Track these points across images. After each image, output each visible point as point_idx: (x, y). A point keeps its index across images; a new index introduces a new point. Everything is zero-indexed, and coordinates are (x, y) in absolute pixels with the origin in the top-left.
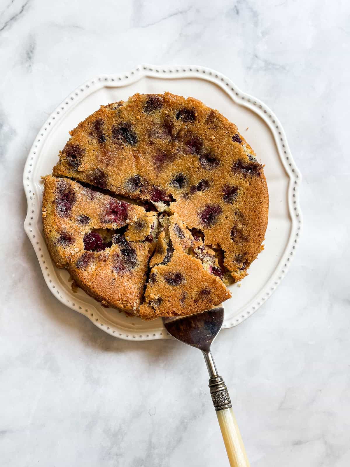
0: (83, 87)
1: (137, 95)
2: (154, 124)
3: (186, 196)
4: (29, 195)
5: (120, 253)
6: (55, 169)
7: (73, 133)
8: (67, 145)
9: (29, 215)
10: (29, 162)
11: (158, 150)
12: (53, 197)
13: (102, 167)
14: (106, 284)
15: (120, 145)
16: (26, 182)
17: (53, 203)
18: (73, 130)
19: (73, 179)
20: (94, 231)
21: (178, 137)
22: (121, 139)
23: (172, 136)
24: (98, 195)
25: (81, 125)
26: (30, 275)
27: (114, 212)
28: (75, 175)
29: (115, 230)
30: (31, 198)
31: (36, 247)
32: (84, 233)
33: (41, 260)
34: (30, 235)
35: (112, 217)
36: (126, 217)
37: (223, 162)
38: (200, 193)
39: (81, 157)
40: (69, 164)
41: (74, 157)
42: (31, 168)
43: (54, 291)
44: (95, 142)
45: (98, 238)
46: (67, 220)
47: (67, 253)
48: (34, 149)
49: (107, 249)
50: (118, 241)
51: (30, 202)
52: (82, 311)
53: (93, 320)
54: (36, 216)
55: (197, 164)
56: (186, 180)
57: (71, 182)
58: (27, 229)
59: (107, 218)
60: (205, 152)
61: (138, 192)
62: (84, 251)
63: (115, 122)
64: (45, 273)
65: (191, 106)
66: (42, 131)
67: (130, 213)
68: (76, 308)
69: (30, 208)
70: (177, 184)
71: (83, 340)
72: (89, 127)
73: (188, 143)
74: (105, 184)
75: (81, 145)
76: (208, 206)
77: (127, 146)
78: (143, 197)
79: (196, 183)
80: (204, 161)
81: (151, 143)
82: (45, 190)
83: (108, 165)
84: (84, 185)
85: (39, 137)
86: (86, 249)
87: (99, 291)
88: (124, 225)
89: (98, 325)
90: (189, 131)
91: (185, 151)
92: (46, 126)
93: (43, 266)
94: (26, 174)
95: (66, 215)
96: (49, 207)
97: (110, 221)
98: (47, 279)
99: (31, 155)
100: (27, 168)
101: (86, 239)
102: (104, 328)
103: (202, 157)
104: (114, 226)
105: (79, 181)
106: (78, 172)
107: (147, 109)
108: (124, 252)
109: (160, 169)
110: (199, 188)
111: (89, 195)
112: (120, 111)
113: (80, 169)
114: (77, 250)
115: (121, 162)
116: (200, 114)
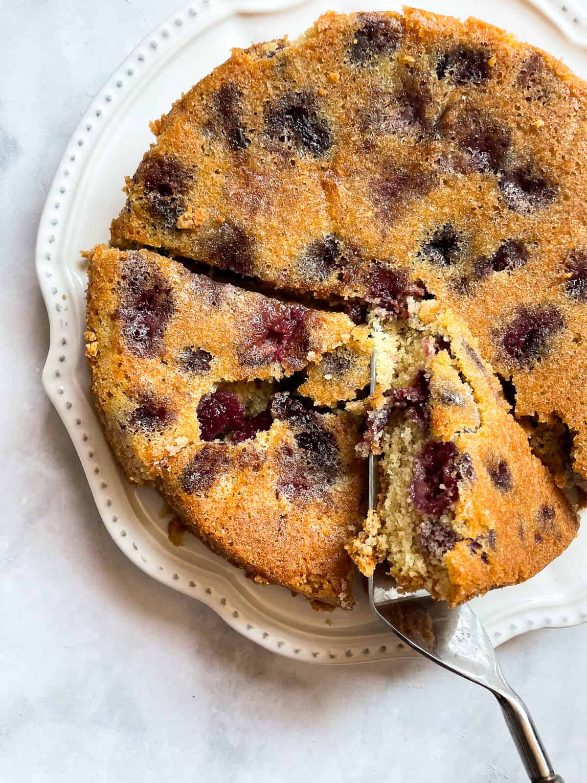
0: (182, 16)
1: (332, 16)
2: (377, 94)
3: (462, 285)
4: (52, 301)
5: (293, 443)
6: (116, 227)
7: (160, 127)
8: (147, 159)
9: (55, 350)
10: (50, 214)
11: (387, 164)
12: (112, 301)
13: (240, 218)
14: (264, 533)
15: (286, 155)
16: (43, 268)
17: (114, 317)
18: (159, 118)
19: (163, 252)
20: (223, 386)
21: (443, 126)
22: (289, 140)
23: (424, 124)
24: (230, 291)
25: (182, 105)
26: (65, 495)
27: (273, 335)
28: (170, 242)
29: (279, 381)
30: (58, 309)
31: (76, 434)
32: (197, 396)
33: (88, 466)
34: (60, 403)
35: (270, 347)
36: (304, 345)
37: (566, 191)
38: (499, 277)
39: (184, 190)
40: (152, 210)
41: (165, 190)
42: (55, 231)
43: (125, 544)
44: (219, 148)
45: (232, 406)
46: (153, 362)
47: (157, 452)
48: (60, 182)
49: (261, 435)
50: (288, 413)
51: (55, 319)
52: (197, 593)
53: (226, 613)
54: (72, 353)
55: (492, 196)
56: (461, 242)
57: (159, 259)
58: (52, 387)
59: (257, 352)
60: (514, 163)
61: (332, 280)
62: (200, 443)
63: (270, 90)
64: (100, 499)
65: (478, 38)
66: (80, 134)
67: (314, 335)
68: (182, 585)
69: (57, 334)
70: (436, 255)
71: (200, 652)
72: (203, 109)
73: (468, 143)
74: (248, 261)
75: (185, 158)
76: (523, 312)
77: (304, 158)
78: (347, 294)
79: (490, 250)
80: (511, 188)
81: (369, 147)
82: (91, 284)
83: (254, 211)
84: (194, 266)
85: (73, 150)
86: (204, 436)
87: (247, 552)
88: (300, 365)
89: (239, 625)
90: (472, 109)
91: (459, 166)
92: (90, 120)
93: (94, 482)
94: (43, 247)
95: (151, 349)
96: (105, 330)
97: (265, 360)
98: (107, 515)
99: (54, 197)
100: (45, 231)
101: (205, 411)
102: (255, 634)
103: (507, 177)
104: (276, 372)
105: (179, 258)
106: (178, 232)
107: (357, 53)
108: (304, 440)
109: (391, 215)
110: (499, 262)
111: (208, 292)
112: (285, 62)
113: (183, 224)
114: (182, 441)
115: (290, 201)
116: (502, 60)
